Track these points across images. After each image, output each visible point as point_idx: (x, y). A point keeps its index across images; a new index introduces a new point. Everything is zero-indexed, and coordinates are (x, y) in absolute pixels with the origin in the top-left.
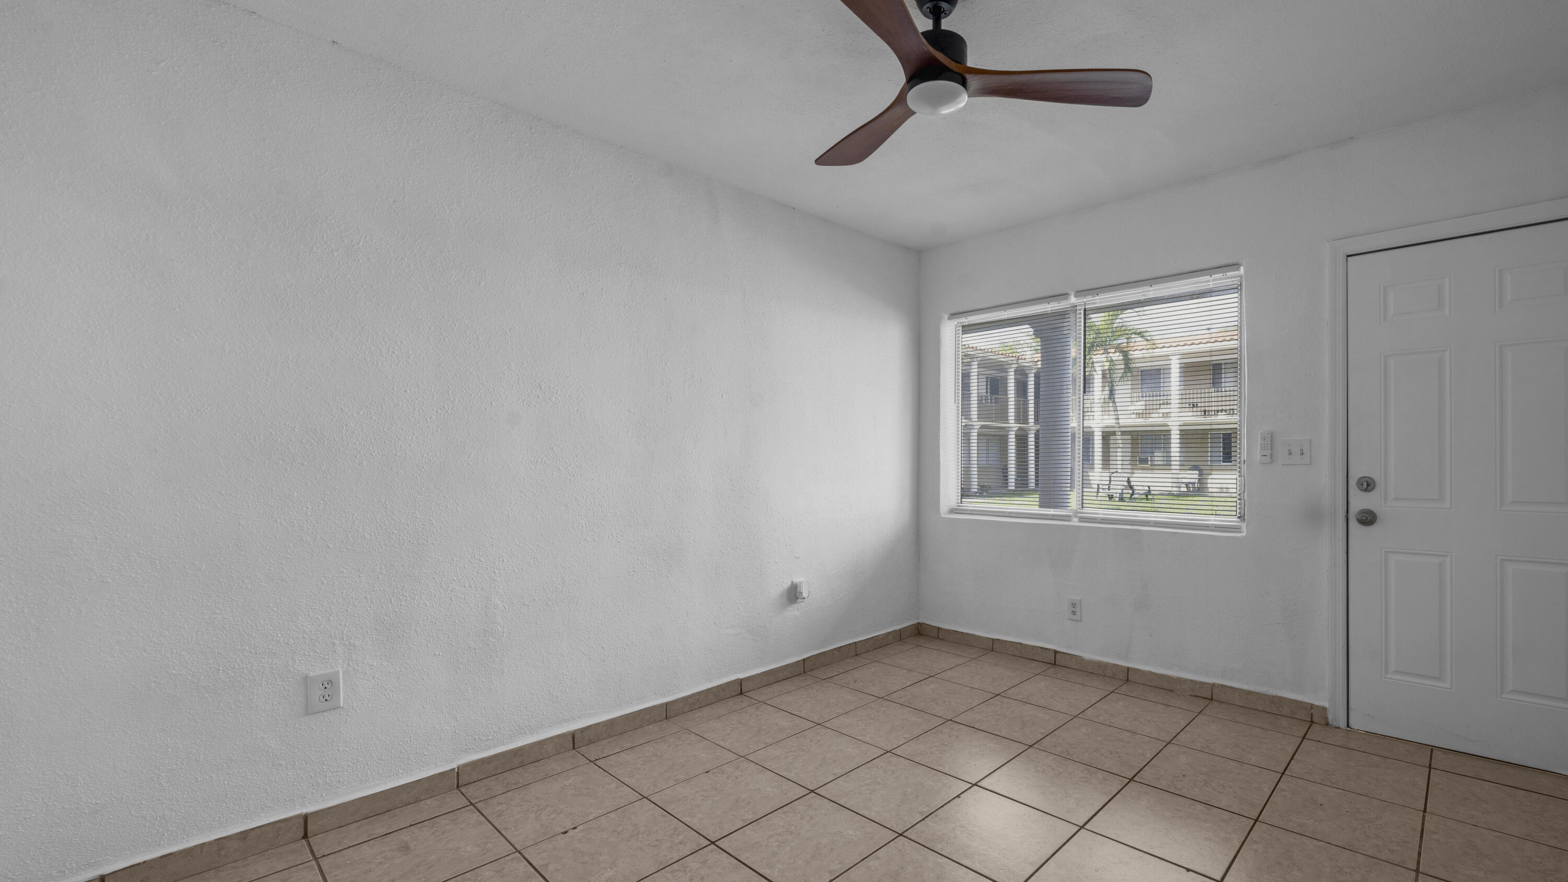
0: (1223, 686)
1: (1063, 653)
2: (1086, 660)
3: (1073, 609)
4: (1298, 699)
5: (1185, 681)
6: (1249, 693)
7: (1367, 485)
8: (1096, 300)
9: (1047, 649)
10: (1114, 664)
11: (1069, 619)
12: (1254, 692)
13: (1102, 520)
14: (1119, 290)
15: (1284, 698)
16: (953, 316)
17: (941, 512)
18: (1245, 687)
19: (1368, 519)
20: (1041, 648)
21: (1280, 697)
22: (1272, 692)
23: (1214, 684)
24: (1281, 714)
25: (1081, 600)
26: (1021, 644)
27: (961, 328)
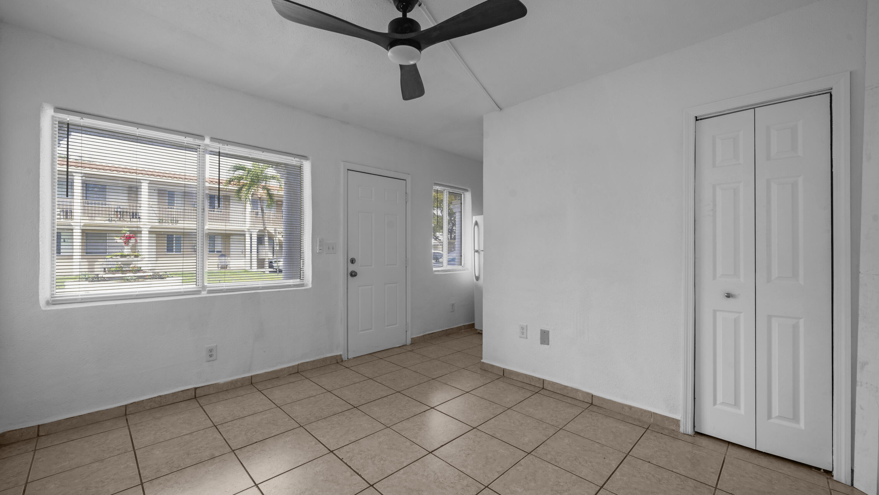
0: (302, 363)
1: (202, 387)
2: (222, 384)
3: (211, 354)
4: (332, 355)
5: (285, 369)
6: (314, 361)
7: (353, 261)
8: (226, 148)
9: (188, 390)
10: (242, 378)
11: (206, 362)
12: (315, 360)
13: (226, 290)
14: (242, 147)
15: (327, 357)
16: (58, 109)
17: (41, 305)
18: (312, 359)
19: (353, 274)
20: (181, 391)
21: (326, 358)
22: (322, 357)
23: (299, 364)
24: (327, 364)
25: (217, 346)
26: (160, 396)
27: (57, 123)
